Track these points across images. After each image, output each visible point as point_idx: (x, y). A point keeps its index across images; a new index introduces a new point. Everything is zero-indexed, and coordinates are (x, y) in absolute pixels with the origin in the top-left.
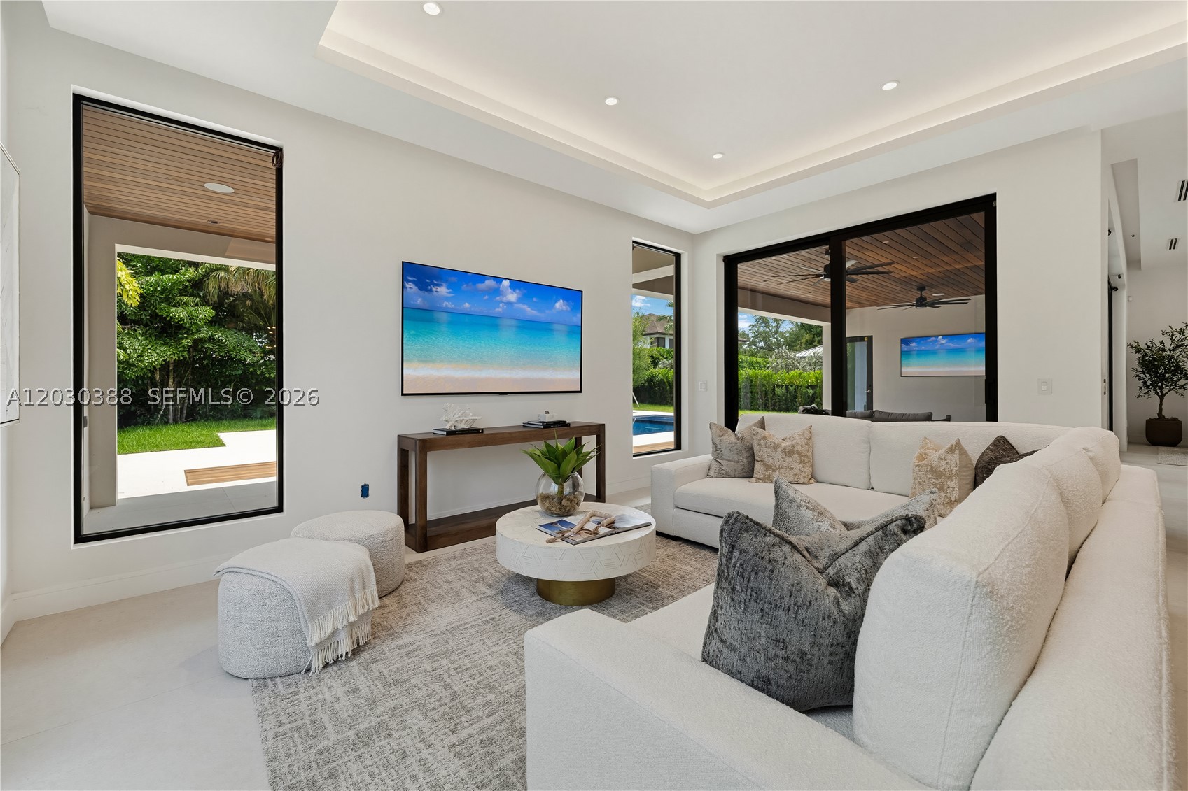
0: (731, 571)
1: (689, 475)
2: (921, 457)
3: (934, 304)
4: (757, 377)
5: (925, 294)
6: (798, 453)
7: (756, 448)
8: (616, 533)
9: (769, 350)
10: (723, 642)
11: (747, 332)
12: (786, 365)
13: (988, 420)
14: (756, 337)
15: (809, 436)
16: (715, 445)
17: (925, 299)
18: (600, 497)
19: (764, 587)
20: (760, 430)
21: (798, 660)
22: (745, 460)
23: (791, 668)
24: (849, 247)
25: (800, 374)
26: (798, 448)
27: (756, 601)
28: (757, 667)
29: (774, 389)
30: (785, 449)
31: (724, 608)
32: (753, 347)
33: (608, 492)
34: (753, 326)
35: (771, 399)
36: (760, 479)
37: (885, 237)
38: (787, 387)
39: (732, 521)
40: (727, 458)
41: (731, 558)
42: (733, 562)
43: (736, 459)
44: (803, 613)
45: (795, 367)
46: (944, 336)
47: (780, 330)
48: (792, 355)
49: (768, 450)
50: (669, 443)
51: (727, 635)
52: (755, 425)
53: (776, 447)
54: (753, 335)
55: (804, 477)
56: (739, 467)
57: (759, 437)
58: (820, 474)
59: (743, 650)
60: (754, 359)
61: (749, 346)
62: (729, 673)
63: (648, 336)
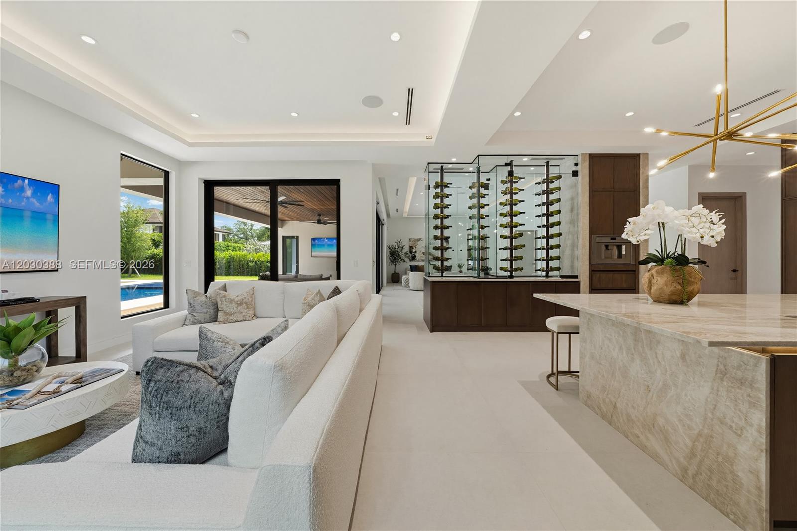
0: (149, 396)
1: (168, 327)
2: (305, 299)
3: (324, 223)
4: (237, 256)
5: (321, 218)
6: (246, 303)
7: (219, 303)
8: (82, 386)
9: (246, 240)
10: (146, 443)
11: (232, 228)
12: (255, 249)
13: (337, 279)
14: (238, 231)
15: (253, 293)
16: (190, 304)
17: (321, 220)
18: (80, 356)
19: (173, 399)
20: (222, 292)
21: (197, 434)
22: (212, 311)
23: (193, 440)
24: (280, 189)
25: (263, 254)
26: (246, 300)
27: (167, 410)
28: (170, 449)
29: (248, 263)
30: (237, 302)
31: (146, 421)
32: (236, 237)
33: (90, 350)
34: (236, 224)
35: (246, 269)
36: (221, 322)
37: (302, 188)
38: (255, 262)
39: (150, 363)
40: (200, 311)
41: (148, 388)
42: (149, 390)
43: (206, 311)
44: (199, 407)
45: (260, 250)
46: (327, 238)
47: (253, 228)
48: (259, 243)
49: (227, 303)
50: (159, 304)
51: (148, 438)
52: (219, 289)
53: (231, 301)
54: (236, 230)
55: (249, 317)
56: (207, 316)
57: (221, 296)
58: (258, 314)
59: (160, 443)
60: (236, 245)
61: (233, 236)
62: (151, 461)
63: (151, 224)
